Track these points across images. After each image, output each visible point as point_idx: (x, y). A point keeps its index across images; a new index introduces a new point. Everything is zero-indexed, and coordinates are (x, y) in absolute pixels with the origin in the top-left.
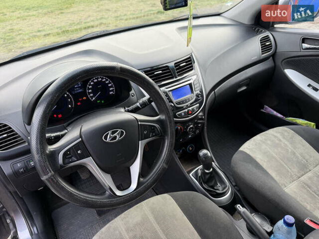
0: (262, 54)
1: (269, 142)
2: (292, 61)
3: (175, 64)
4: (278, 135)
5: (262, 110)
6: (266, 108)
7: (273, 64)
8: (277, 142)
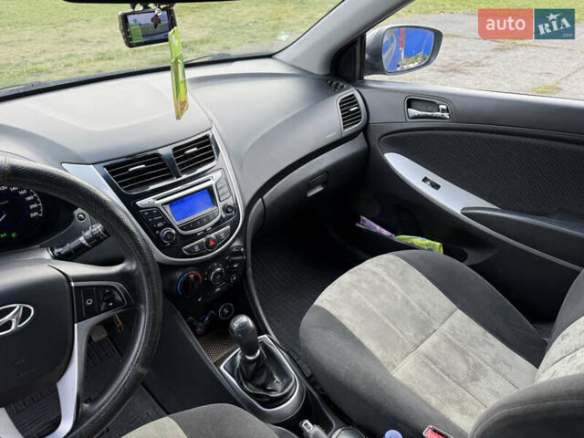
0: (345, 128)
3: (174, 149)
5: (357, 224)
6: (364, 221)
7: (366, 145)
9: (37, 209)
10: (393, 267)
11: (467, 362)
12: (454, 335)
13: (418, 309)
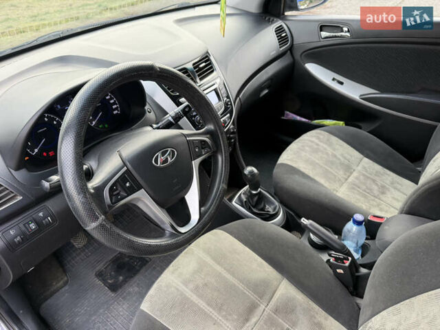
0: (280, 47)
1: (307, 148)
2: (312, 53)
3: (194, 64)
4: (314, 139)
5: (283, 118)
6: (287, 114)
7: (292, 60)
8: (316, 146)
9: (116, 109)
10: (322, 137)
11: (377, 184)
12: (366, 171)
13: (342, 159)
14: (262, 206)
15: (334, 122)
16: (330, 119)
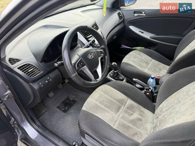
0: (120, 20)
2: (131, 22)
3: (92, 26)
5: (121, 47)
7: (124, 25)
8: (135, 56)
11: (158, 68)
12: (154, 64)
13: (145, 60)
14: (118, 77)
15: (141, 48)
16: (139, 47)
